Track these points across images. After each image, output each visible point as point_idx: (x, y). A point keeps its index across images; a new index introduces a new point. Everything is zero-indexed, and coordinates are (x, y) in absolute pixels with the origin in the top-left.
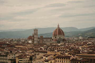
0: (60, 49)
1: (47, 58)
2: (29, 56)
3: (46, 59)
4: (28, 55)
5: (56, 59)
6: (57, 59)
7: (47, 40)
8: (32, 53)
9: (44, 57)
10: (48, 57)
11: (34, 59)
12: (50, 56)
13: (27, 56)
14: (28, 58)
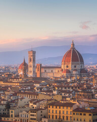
0: (67, 88)
1: (35, 106)
2: (5, 102)
3: (33, 107)
4: (4, 100)
5: (49, 107)
6: (51, 107)
7: (52, 71)
8: (12, 97)
9: (31, 104)
10: (38, 104)
11: (14, 107)
12: (40, 102)
13: (2, 102)
14: (3, 105)
